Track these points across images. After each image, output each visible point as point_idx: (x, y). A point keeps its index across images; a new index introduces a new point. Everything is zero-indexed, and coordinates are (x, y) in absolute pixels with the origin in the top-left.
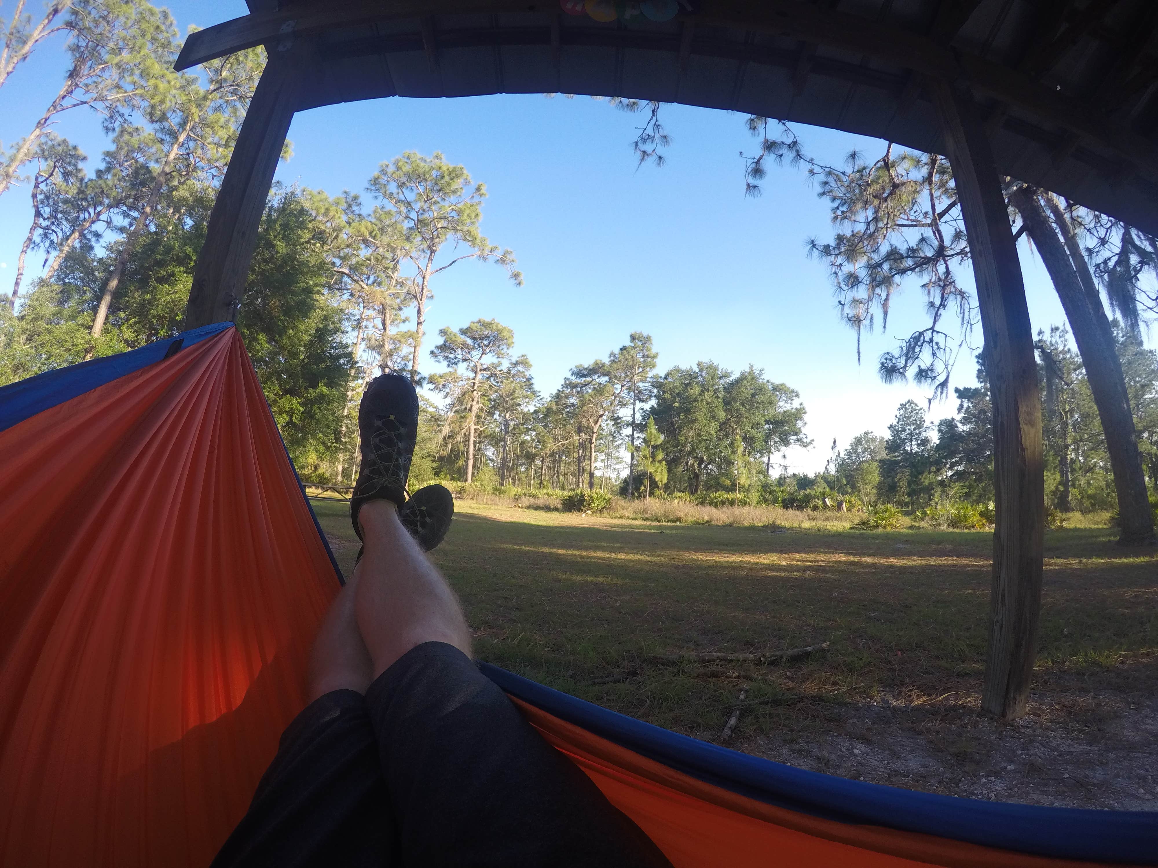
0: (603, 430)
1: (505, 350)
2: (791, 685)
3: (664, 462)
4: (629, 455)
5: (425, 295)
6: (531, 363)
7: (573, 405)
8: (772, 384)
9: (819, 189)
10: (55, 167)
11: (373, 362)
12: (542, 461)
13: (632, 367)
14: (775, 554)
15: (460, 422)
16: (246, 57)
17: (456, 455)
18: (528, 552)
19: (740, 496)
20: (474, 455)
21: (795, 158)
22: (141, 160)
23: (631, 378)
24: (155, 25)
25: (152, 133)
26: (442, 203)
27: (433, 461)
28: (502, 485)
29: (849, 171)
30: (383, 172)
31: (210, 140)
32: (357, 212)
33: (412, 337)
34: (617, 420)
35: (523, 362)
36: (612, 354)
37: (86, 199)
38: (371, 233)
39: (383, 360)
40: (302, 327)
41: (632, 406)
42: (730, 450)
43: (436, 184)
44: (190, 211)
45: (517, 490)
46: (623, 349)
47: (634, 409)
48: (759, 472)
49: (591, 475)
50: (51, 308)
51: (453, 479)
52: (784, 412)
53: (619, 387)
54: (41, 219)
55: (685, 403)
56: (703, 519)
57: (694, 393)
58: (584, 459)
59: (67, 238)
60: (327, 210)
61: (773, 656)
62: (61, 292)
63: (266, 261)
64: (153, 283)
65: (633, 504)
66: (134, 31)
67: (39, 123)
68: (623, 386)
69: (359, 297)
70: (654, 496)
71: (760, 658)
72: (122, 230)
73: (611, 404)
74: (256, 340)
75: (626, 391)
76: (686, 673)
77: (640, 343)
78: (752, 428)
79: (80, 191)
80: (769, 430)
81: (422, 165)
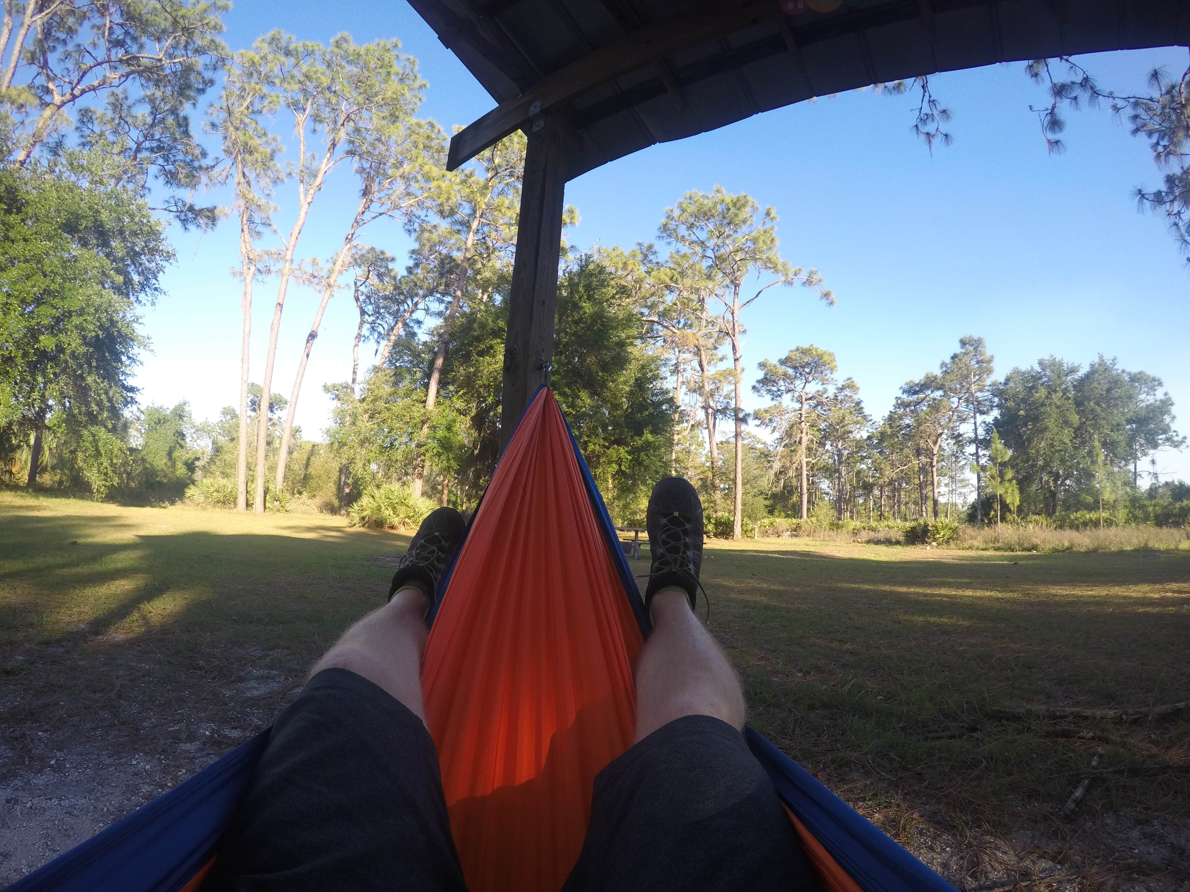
0: (944, 450)
1: (829, 375)
2: (1155, 750)
3: (1014, 481)
4: (975, 476)
5: (737, 330)
6: (858, 385)
7: (908, 426)
8: (1129, 374)
9: (1131, 126)
10: (369, 271)
11: (695, 404)
12: (881, 491)
13: (967, 377)
14: (1146, 585)
15: (791, 456)
16: (511, 141)
17: (789, 491)
18: (866, 591)
19: (1105, 515)
20: (808, 490)
21: (1092, 96)
22: (444, 252)
23: (968, 389)
24: (425, 136)
25: (448, 226)
26: (735, 235)
27: (766, 499)
28: (840, 519)
29: (1156, 95)
30: (670, 217)
31: (501, 221)
32: (654, 261)
33: (730, 375)
34: (957, 438)
35: (850, 385)
36: (943, 364)
37: (402, 293)
38: (671, 279)
39: (705, 401)
40: (622, 379)
41: (973, 421)
42: (1088, 460)
43: (724, 218)
44: (497, 288)
45: (857, 524)
46: (954, 357)
47: (975, 424)
48: (1125, 484)
49: (935, 502)
50: (388, 389)
51: (787, 516)
52: (1148, 406)
53: (955, 400)
54: (366, 316)
55: (1031, 410)
56: (1063, 545)
57: (1041, 397)
58: (926, 485)
59: (392, 329)
60: (625, 264)
61: (1136, 713)
62: (394, 375)
63: (576, 322)
64: (475, 357)
65: (983, 533)
66: (408, 144)
67: (347, 238)
68: (960, 399)
69: (673, 342)
70: (1006, 522)
71: (1121, 716)
72: (440, 314)
73: (950, 421)
74: (578, 397)
75: (964, 404)
76: (1032, 730)
77: (971, 348)
78: (1112, 431)
79: (396, 288)
80: (1131, 430)
81: (706, 202)
